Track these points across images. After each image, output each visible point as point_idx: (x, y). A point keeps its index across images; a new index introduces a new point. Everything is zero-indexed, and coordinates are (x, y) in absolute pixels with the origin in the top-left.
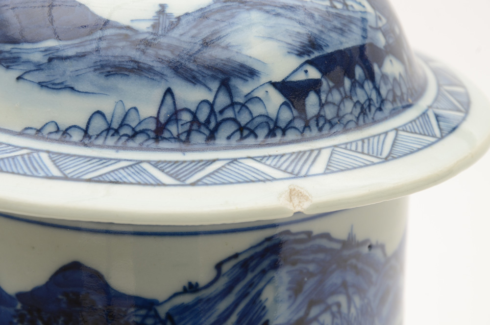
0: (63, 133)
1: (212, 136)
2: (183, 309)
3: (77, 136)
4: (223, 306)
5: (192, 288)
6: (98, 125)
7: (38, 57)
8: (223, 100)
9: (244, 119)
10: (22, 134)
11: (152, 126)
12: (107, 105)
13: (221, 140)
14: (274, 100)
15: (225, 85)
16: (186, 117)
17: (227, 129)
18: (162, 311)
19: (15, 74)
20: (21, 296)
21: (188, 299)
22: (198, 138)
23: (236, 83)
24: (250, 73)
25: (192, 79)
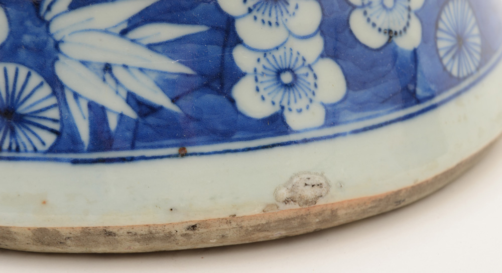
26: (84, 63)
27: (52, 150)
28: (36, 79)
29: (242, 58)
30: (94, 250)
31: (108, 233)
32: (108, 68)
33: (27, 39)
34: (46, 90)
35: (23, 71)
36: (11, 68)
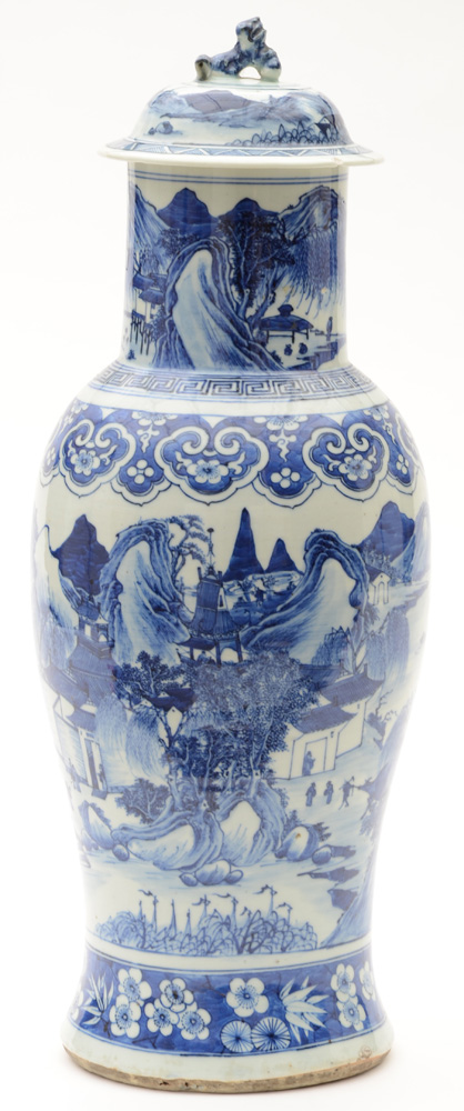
0: (244, 144)
1: (299, 141)
2: (288, 216)
3: (249, 144)
4: (301, 215)
5: (291, 207)
6: (257, 139)
7: (227, 116)
8: (300, 129)
9: (308, 136)
10: (226, 145)
11: (277, 138)
12: (259, 132)
13: (302, 144)
14: (317, 131)
15: (300, 123)
16: (289, 135)
17: (304, 140)
18: (280, 217)
19: (217, 124)
20: (220, 217)
21: (289, 212)
22: (294, 143)
23: (304, 122)
24: (308, 119)
25: (289, 121)
26: (295, 1013)
27: (290, 1046)
28: (280, 1021)
29: (340, 1006)
30: (304, 1084)
31: (311, 1075)
32: (302, 1014)
33: (275, 1007)
34: (284, 1025)
35: (275, 1019)
36: (270, 1019)
